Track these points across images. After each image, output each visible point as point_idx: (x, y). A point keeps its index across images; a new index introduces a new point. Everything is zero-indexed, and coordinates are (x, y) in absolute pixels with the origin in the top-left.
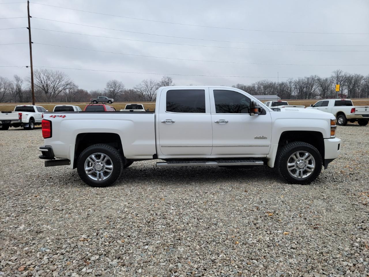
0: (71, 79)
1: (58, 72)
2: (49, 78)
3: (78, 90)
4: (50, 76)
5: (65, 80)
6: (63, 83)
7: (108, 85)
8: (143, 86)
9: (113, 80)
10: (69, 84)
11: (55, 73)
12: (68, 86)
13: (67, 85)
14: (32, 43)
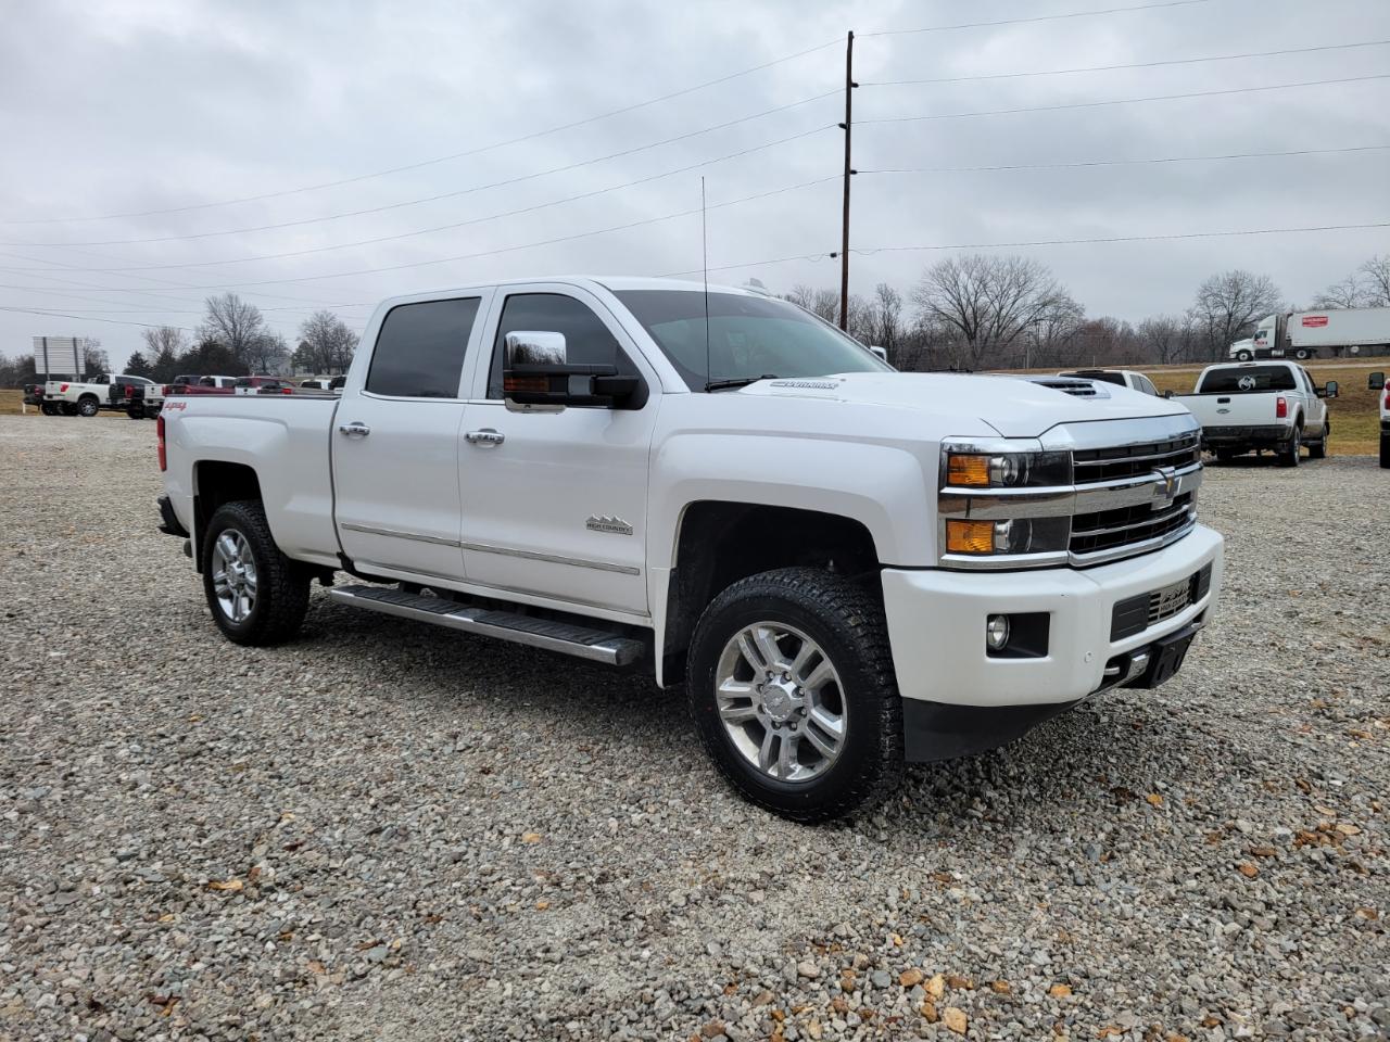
0: (1059, 284)
1: (1018, 262)
2: (985, 286)
3: (1084, 322)
4: (989, 278)
5: (1040, 290)
6: (1031, 298)
7: (1208, 294)
8: (1366, 286)
9: (1228, 274)
10: (1052, 301)
11: (1008, 267)
12: (1049, 310)
13: (1044, 305)
14: (854, 172)
